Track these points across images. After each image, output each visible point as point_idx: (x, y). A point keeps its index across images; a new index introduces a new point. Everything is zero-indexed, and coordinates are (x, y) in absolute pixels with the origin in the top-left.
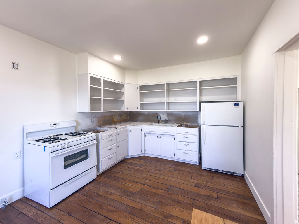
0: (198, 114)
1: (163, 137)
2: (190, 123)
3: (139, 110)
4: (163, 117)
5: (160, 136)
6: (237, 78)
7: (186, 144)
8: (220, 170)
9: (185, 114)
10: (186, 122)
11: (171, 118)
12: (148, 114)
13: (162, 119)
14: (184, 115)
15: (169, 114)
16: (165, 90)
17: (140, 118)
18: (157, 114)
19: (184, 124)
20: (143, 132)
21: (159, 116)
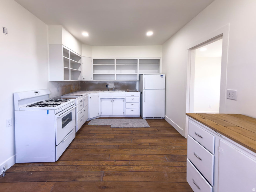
0: (136, 83)
1: (116, 101)
2: (131, 89)
3: (92, 80)
4: (111, 86)
5: (113, 100)
6: (159, 59)
7: (132, 103)
8: (152, 118)
9: (128, 82)
10: (128, 89)
11: (117, 86)
12: (98, 83)
13: (110, 87)
14: (127, 84)
15: (116, 83)
16: (115, 64)
17: (91, 87)
18: (106, 83)
19: (127, 90)
20: (99, 98)
21: (108, 85)
